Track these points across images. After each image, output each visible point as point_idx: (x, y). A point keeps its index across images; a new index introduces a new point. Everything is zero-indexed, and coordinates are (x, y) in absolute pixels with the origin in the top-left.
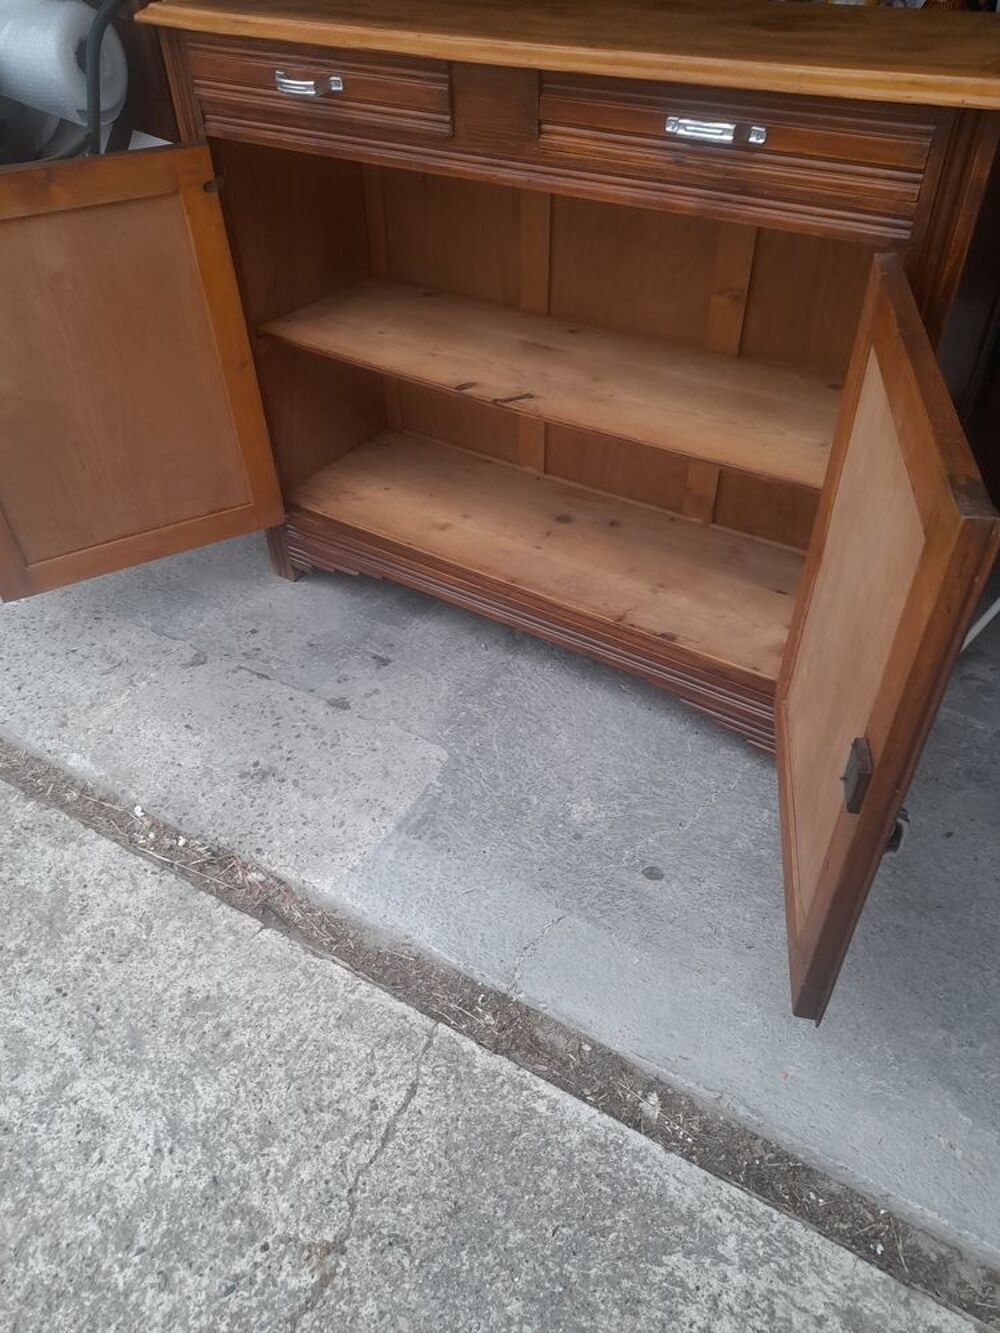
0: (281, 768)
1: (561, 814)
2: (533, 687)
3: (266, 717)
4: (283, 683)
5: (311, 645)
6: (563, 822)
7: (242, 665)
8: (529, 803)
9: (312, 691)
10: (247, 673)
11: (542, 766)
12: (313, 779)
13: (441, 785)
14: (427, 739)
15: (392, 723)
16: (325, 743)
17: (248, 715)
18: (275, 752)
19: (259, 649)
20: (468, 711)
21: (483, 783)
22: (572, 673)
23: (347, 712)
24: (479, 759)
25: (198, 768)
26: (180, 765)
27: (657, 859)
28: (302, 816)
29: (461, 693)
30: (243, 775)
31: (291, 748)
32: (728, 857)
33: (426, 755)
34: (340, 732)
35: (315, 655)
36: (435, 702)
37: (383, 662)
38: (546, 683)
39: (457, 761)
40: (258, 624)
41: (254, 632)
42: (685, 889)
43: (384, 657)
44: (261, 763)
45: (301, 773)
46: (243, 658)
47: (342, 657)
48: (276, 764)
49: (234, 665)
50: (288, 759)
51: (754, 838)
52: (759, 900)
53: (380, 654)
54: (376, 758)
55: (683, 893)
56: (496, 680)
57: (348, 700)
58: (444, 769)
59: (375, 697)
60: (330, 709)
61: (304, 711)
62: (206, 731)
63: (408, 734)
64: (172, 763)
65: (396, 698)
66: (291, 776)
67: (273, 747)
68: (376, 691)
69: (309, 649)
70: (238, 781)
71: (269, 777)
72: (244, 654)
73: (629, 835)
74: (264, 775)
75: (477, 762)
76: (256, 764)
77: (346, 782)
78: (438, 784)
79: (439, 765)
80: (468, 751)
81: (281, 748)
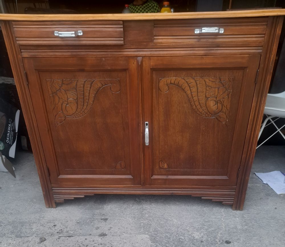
1: (192, 238)
2: (154, 211)
5: (78, 223)
6: (195, 240)
7: (60, 236)
8: (182, 239)
9: (90, 235)
10: (64, 237)
11: (176, 229)
13: (154, 244)
14: (138, 234)
15: (124, 234)
19: (61, 230)
20: (143, 223)
21: (165, 239)
22: (161, 204)
24: (158, 233)
27: (225, 239)
29: (136, 219)
32: (240, 231)
33: (142, 238)
34: (110, 242)
35: (82, 225)
36: (131, 224)
37: (106, 220)
39: (153, 236)
40: (55, 223)
41: (55, 226)
42: (238, 243)
43: (104, 218)
46: (58, 234)
47: (92, 223)
49: (57, 237)
51: (240, 225)
52: (255, 238)
53: (102, 218)
55: (239, 244)
56: (143, 213)
57: (104, 233)
58: (151, 240)
59: (112, 229)
60: (102, 237)
61: (93, 241)
65: (119, 227)
69: (78, 224)
72: (57, 233)
73: (214, 236)
75: (158, 234)
78: (153, 244)
80: (153, 233)
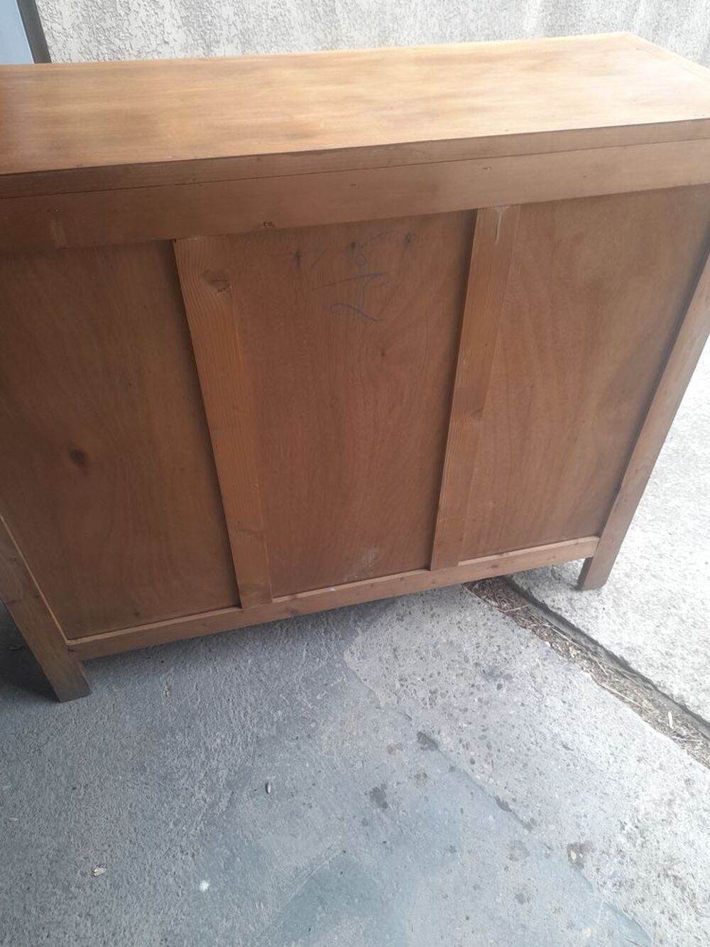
0: (478, 678)
3: (495, 743)
4: (481, 788)
12: (453, 661)
16: (443, 696)
17: (512, 749)
18: (485, 696)
23: (420, 729)
25: (547, 695)
26: (564, 702)
28: (461, 629)
30: (509, 677)
31: (471, 698)
38: (231, 716)
44: (495, 687)
45: (463, 669)
48: (483, 683)
50: (473, 686)
54: (403, 669)
62: (549, 737)
63: (371, 688)
64: (570, 705)
66: (470, 667)
67: (487, 703)
68: (390, 750)
70: (512, 673)
71: (487, 670)
74: (491, 674)
76: (499, 687)
77: (427, 651)
79: (353, 648)
81: (480, 700)
